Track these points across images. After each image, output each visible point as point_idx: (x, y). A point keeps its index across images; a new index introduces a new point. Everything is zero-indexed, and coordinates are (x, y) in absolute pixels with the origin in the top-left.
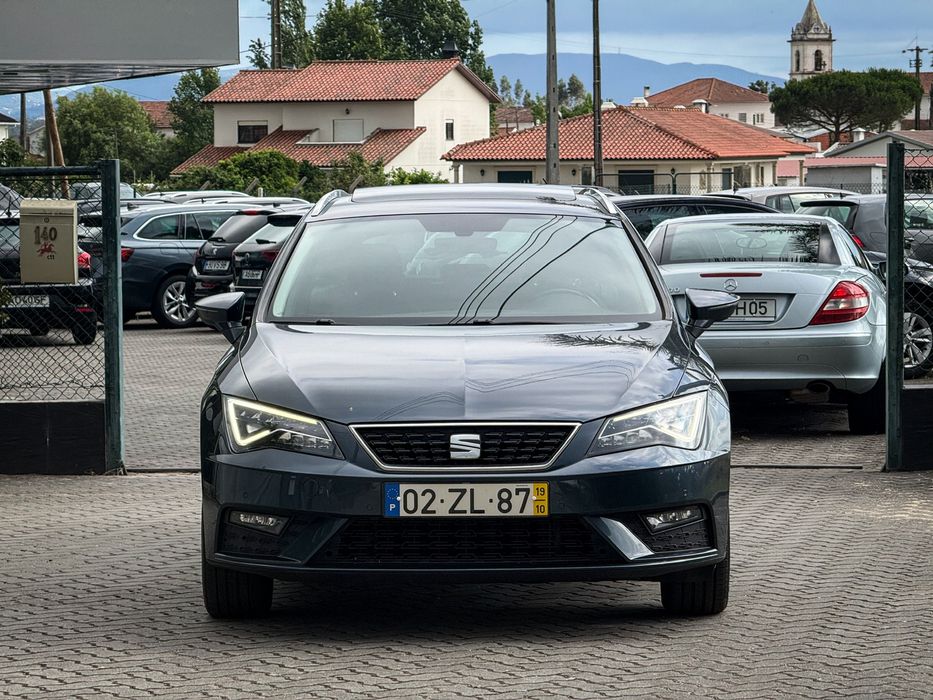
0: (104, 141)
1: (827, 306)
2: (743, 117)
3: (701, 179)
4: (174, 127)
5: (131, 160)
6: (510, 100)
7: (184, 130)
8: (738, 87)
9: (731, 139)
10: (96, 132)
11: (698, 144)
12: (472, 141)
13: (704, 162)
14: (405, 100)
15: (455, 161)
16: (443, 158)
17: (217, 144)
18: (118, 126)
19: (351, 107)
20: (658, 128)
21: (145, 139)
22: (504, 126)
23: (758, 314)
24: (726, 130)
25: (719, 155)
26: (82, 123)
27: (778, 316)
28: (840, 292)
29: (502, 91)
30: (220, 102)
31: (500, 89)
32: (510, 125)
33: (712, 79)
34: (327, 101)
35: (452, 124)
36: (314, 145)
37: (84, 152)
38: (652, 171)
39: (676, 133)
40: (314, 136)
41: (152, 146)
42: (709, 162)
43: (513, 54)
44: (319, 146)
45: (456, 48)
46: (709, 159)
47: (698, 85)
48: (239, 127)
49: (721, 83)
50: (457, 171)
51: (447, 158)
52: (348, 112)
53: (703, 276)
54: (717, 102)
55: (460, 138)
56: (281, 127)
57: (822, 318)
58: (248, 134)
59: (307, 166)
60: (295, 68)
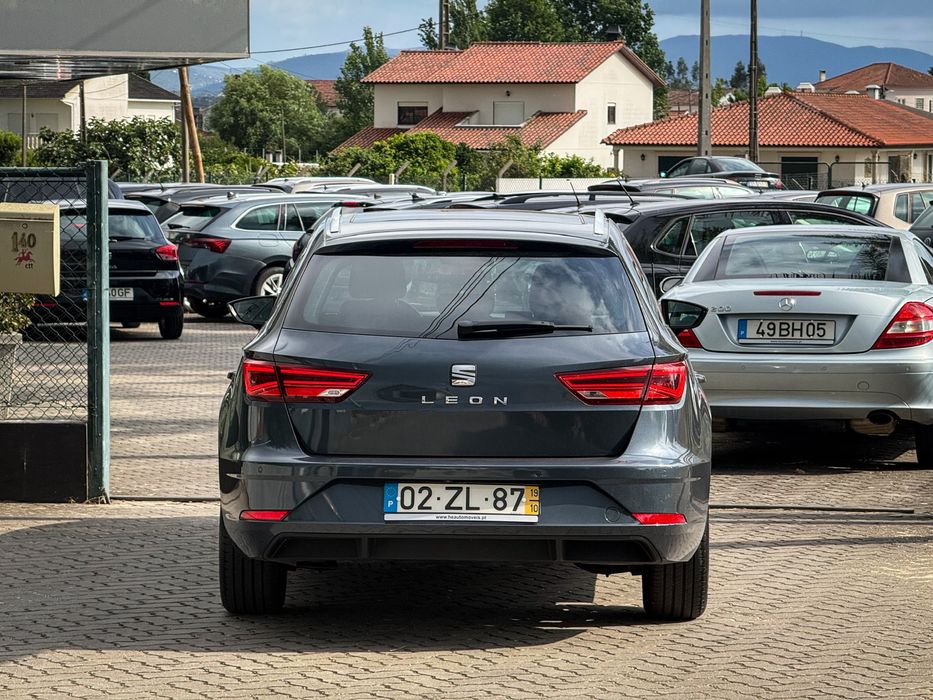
0: (271, 120)
1: (892, 329)
2: (920, 102)
3: (866, 167)
4: (340, 106)
5: (299, 139)
6: (687, 82)
7: (351, 110)
8: (916, 73)
9: (899, 127)
10: (262, 111)
11: (864, 131)
12: (634, 125)
13: (870, 149)
14: (567, 83)
15: (615, 144)
16: (603, 142)
17: (377, 125)
18: (284, 105)
19: (511, 89)
20: (823, 114)
21: (311, 118)
22: (675, 108)
23: (816, 337)
24: (894, 117)
25: (885, 142)
26: (249, 100)
27: (838, 339)
28: (906, 313)
29: (679, 73)
30: (380, 83)
31: (677, 71)
32: (682, 108)
33: (890, 64)
34: (488, 82)
35: (614, 108)
36: (474, 128)
37: (251, 130)
38: (816, 159)
39: (841, 120)
40: (474, 118)
41: (319, 125)
42: (874, 149)
43: (679, 37)
44: (478, 128)
45: (620, 31)
46: (874, 146)
47: (875, 70)
48: (399, 108)
49: (899, 68)
50: (616, 156)
51: (607, 142)
52: (508, 94)
53: (757, 293)
54: (893, 86)
55: (622, 122)
56: (441, 108)
57: (886, 342)
58: (409, 115)
59: (465, 149)
60: (457, 49)
